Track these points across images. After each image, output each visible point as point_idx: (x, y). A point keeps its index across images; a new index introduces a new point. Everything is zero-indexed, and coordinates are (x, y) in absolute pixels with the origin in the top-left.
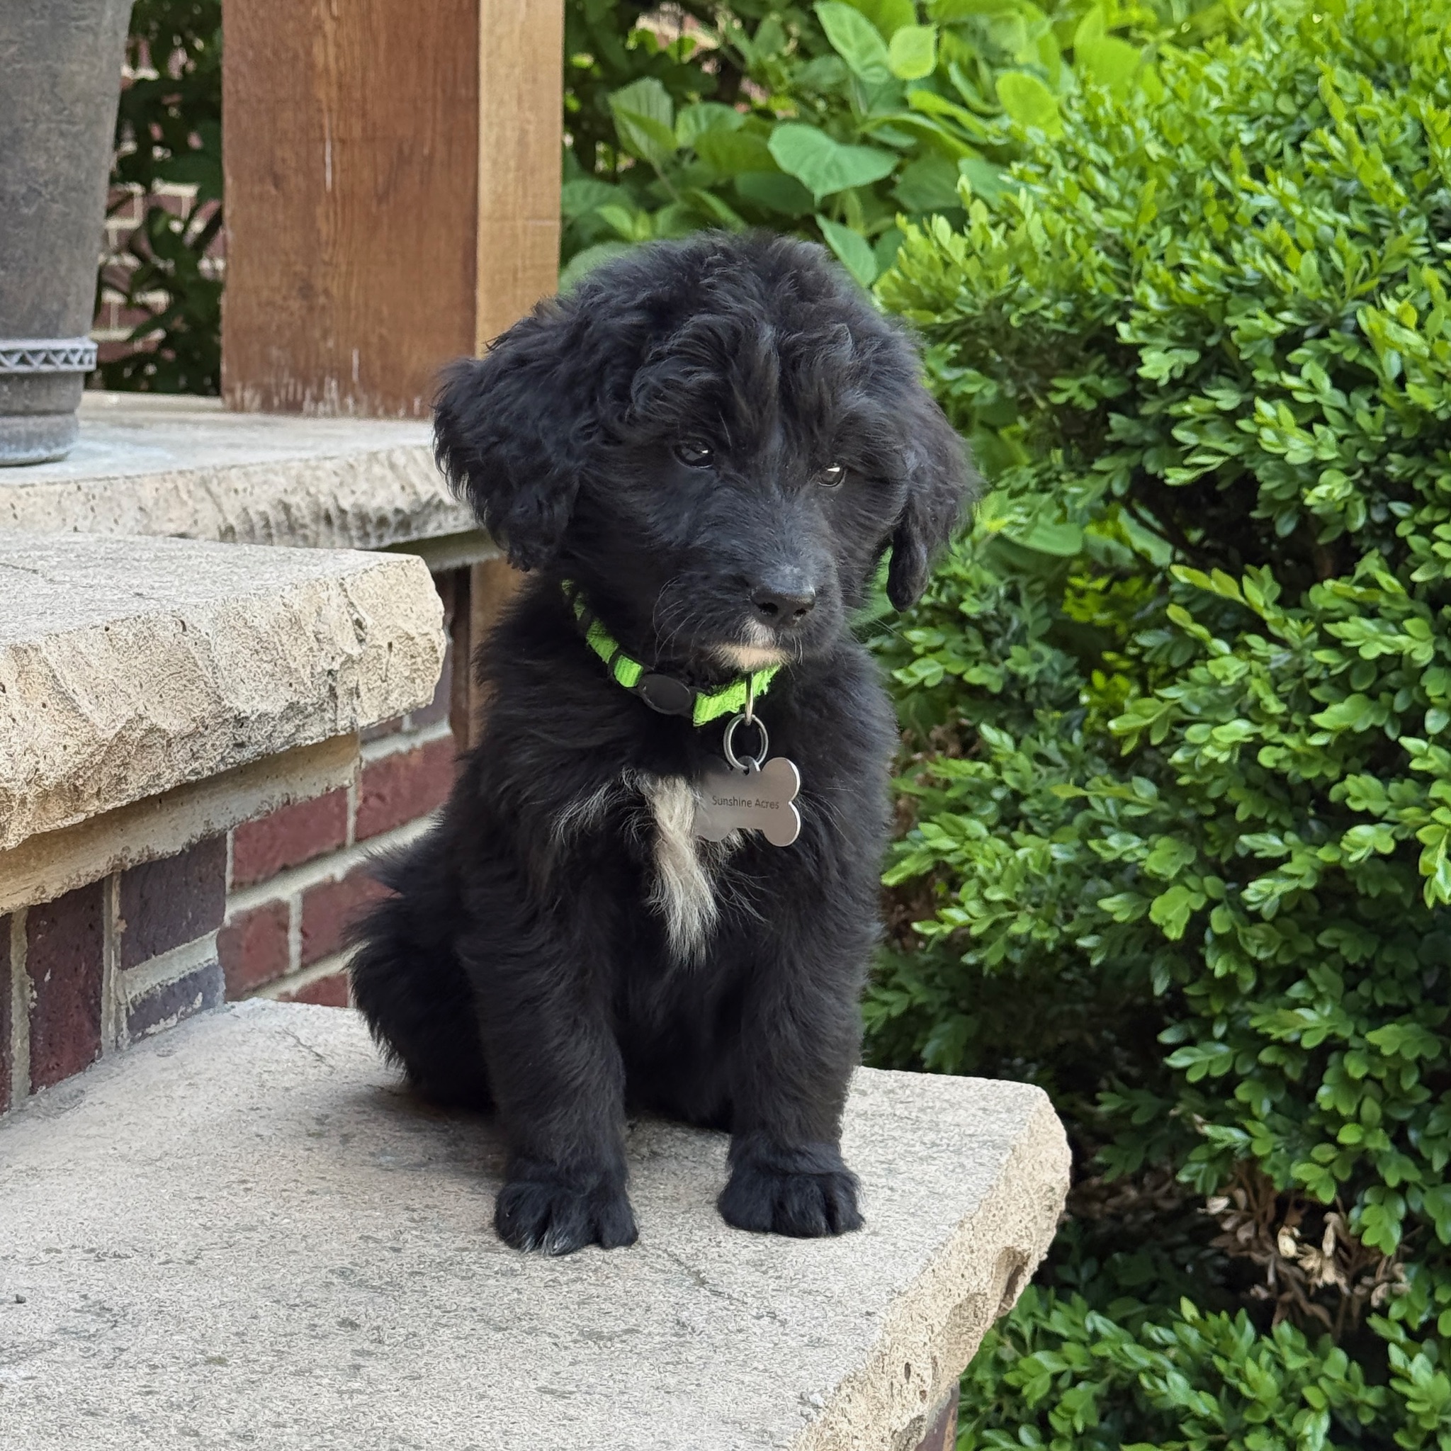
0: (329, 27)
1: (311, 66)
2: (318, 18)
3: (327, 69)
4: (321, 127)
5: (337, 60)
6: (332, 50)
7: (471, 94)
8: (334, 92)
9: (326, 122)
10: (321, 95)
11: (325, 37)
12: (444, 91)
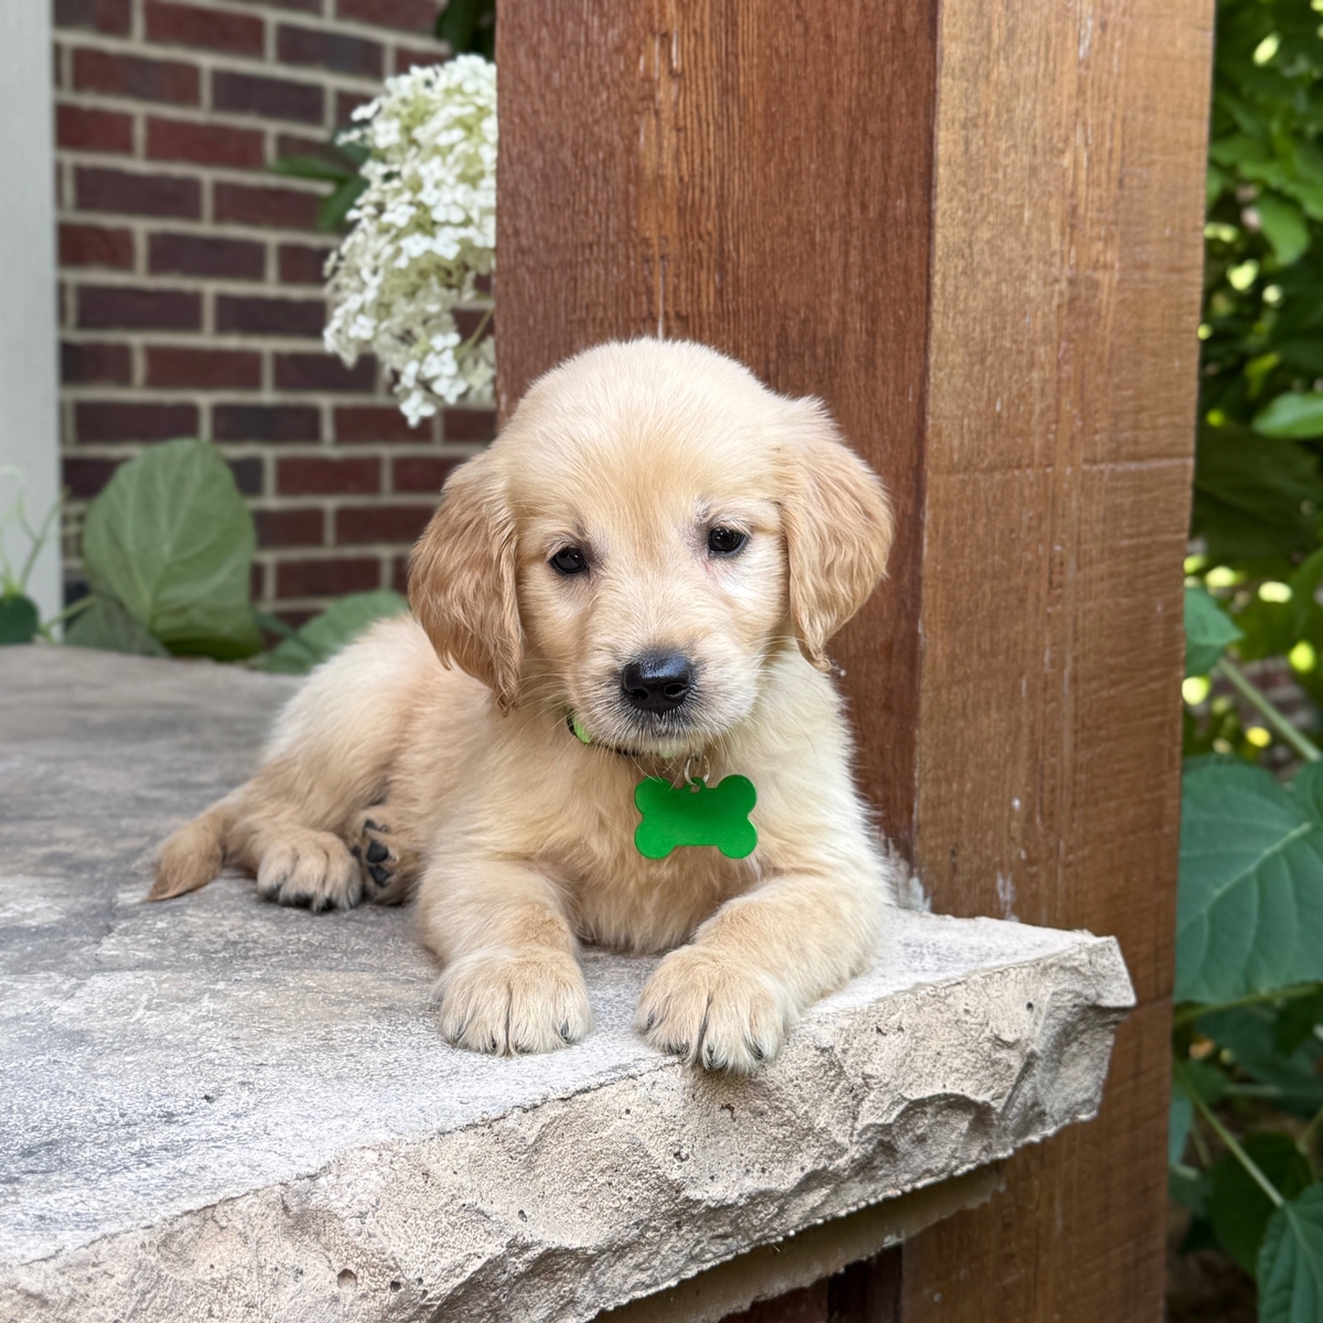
0: (666, 93)
1: (635, 175)
2: (647, 79)
3: (659, 178)
4: (650, 292)
5: (677, 159)
6: (670, 139)
7: (916, 206)
8: (672, 225)
9: (658, 282)
10: (651, 233)
11: (657, 113)
12: (864, 207)
